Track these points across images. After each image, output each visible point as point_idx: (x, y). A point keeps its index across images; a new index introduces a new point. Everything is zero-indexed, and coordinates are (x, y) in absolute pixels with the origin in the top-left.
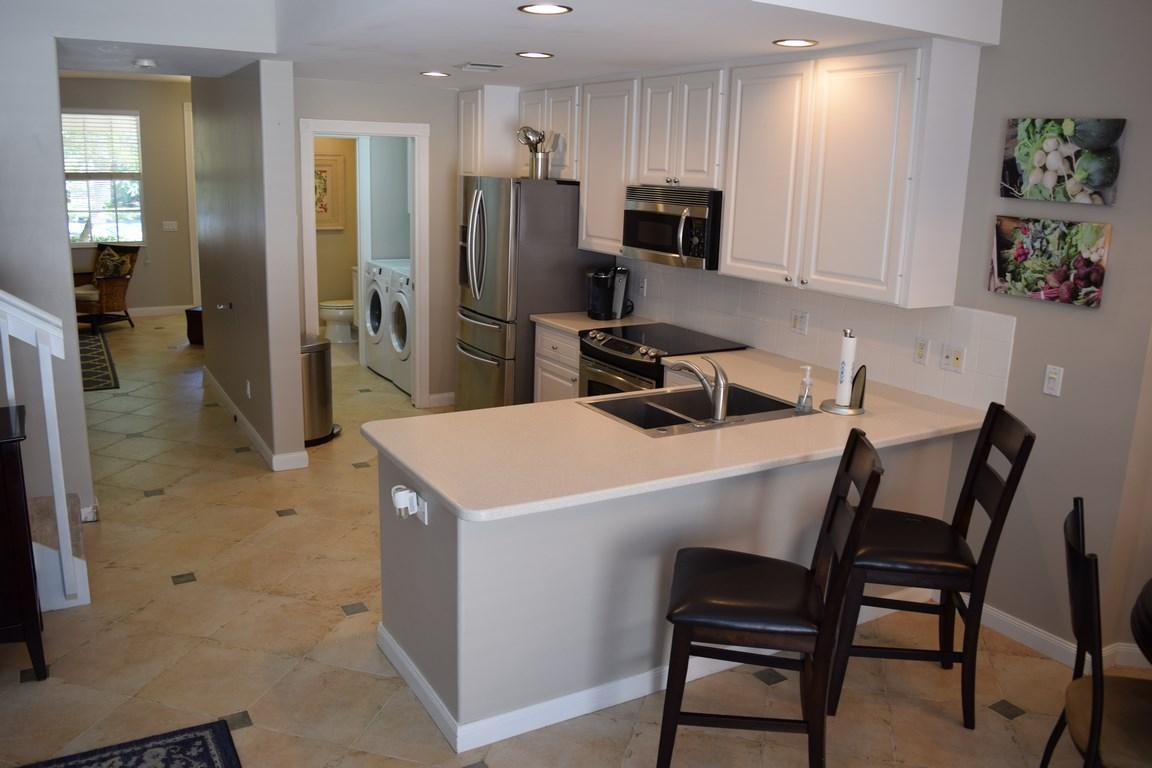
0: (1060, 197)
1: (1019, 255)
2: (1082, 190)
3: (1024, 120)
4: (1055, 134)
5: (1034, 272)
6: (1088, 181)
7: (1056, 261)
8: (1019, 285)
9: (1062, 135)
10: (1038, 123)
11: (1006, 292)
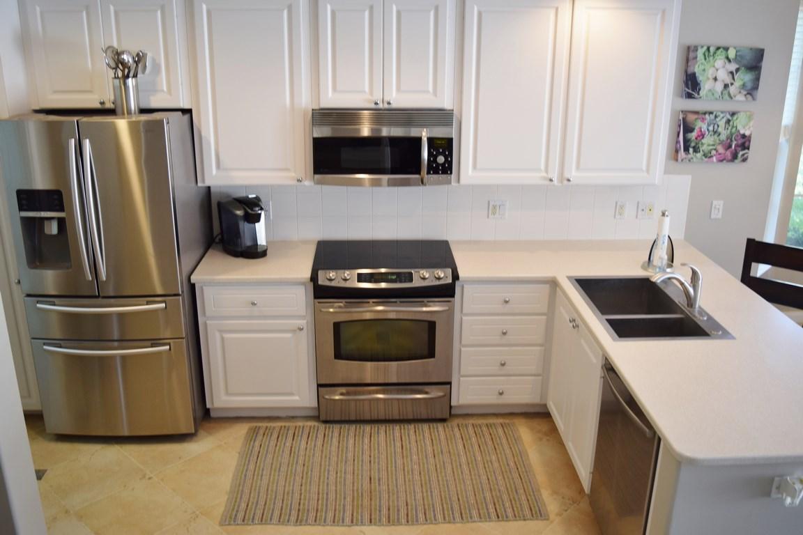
0: (726, 97)
1: (699, 136)
2: (740, 92)
3: (702, 47)
4: (723, 57)
5: (709, 145)
6: (744, 86)
7: (723, 137)
8: (699, 155)
9: (727, 58)
10: (712, 49)
11: (689, 161)
